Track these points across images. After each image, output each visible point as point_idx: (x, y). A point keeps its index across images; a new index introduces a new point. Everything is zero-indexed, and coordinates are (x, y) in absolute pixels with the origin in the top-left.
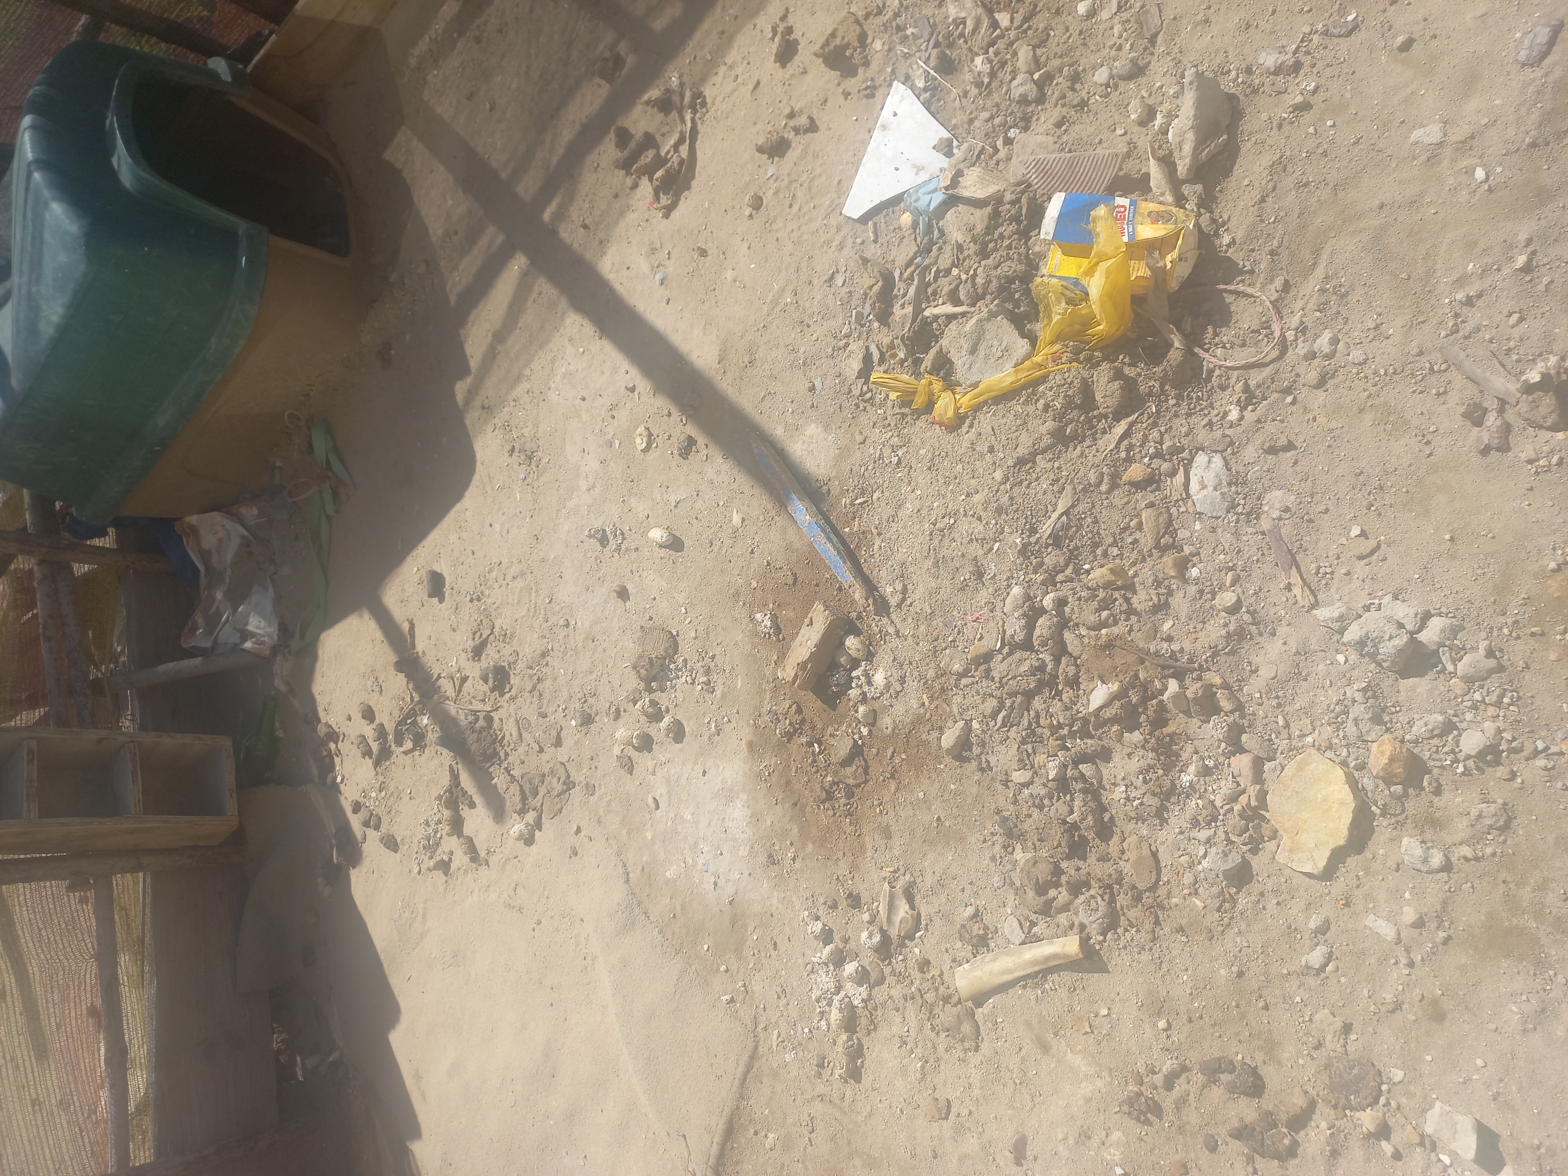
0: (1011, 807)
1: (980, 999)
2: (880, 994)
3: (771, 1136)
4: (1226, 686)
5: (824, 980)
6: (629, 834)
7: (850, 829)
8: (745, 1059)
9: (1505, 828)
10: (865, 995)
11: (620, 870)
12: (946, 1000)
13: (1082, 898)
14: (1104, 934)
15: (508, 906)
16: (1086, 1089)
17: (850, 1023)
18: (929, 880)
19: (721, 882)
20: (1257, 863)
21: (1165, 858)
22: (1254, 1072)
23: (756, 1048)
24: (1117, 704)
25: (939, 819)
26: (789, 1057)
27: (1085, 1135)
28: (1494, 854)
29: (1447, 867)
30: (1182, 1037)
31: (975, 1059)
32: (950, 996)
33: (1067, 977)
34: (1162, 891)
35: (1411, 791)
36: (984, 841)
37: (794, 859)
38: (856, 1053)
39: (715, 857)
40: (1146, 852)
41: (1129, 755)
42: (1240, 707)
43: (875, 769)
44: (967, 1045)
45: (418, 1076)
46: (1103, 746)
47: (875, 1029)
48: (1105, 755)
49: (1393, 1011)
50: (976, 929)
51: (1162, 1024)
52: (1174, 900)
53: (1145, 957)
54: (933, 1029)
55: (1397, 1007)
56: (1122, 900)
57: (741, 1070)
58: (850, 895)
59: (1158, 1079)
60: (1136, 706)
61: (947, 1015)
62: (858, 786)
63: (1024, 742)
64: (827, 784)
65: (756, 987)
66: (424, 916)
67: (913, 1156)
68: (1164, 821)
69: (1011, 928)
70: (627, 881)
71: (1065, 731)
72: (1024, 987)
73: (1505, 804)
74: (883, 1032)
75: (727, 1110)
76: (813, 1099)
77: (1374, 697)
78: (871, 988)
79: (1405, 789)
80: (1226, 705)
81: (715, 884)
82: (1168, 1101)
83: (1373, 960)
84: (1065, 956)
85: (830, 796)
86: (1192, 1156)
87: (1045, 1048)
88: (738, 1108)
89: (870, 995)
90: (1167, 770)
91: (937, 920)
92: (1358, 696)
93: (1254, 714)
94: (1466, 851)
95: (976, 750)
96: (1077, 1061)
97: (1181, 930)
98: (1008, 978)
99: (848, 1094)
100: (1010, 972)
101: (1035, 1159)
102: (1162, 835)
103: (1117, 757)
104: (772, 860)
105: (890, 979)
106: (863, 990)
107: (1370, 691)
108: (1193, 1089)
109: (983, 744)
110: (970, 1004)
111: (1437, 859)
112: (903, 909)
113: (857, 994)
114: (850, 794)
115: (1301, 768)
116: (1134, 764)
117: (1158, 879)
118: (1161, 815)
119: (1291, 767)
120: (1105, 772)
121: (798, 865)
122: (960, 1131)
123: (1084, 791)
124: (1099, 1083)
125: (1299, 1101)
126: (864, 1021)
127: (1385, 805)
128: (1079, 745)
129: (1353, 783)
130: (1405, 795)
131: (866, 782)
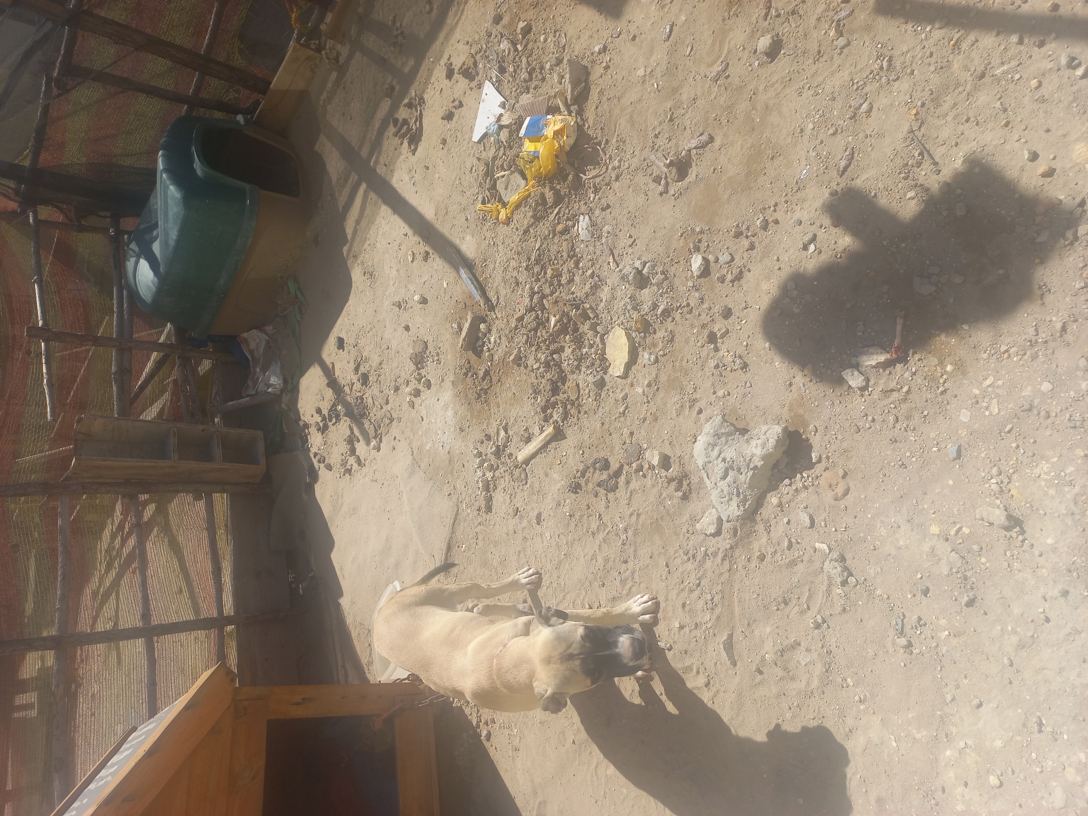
0: (536, 381)
1: (527, 462)
2: (497, 474)
3: (464, 546)
4: (591, 308)
5: (479, 473)
6: (413, 435)
7: (486, 408)
8: (453, 516)
9: (672, 340)
10: (492, 475)
11: (410, 450)
12: (516, 467)
13: (556, 409)
14: (563, 422)
15: (372, 481)
16: (559, 486)
17: (487, 487)
18: (512, 419)
19: (445, 445)
20: (606, 377)
21: (581, 386)
22: (607, 461)
23: (458, 511)
24: (559, 324)
25: (514, 393)
26: (469, 511)
27: (558, 504)
28: (669, 352)
29: (657, 361)
30: (587, 456)
31: (525, 487)
32: (518, 465)
33: (554, 444)
34: (580, 400)
35: (647, 335)
36: (528, 398)
37: (469, 427)
38: (489, 500)
39: (443, 435)
40: (575, 384)
41: (569, 347)
42: (597, 316)
43: (495, 379)
44: (523, 483)
45: (342, 569)
46: (561, 346)
47: (496, 488)
48: (562, 349)
49: (643, 422)
50: (526, 435)
51: (581, 452)
52: (584, 401)
53: (577, 427)
54: (513, 480)
55: (645, 419)
56: (569, 407)
57: (452, 521)
58: (486, 435)
59: (579, 474)
60: (566, 324)
61: (517, 472)
62: (488, 388)
63: (536, 351)
64: (478, 391)
65: (458, 486)
66: (342, 496)
67: (508, 534)
68: (580, 371)
69: (536, 430)
70: (413, 455)
71: (547, 343)
72: (541, 453)
73: (671, 331)
74: (499, 489)
75: (447, 539)
76: (477, 525)
77: (634, 300)
78: (495, 471)
79: (645, 334)
80: (592, 316)
81: (443, 446)
82: (582, 481)
83: (639, 405)
84: (550, 433)
85: (479, 396)
86: (591, 501)
87: (547, 475)
88: (452, 537)
89: (494, 475)
90: (580, 349)
91: (515, 437)
92: (629, 300)
93: (602, 318)
94: (661, 353)
95: (523, 360)
96: (556, 476)
97: (586, 412)
98: (535, 450)
99: (488, 517)
100: (535, 447)
101: (544, 520)
102: (581, 377)
103: (566, 349)
104: (462, 430)
105: (501, 466)
106: (491, 474)
107: (632, 298)
108: (590, 475)
109: (526, 357)
110: (524, 466)
111: (653, 358)
112: (502, 433)
113: (489, 475)
114: (486, 393)
115: (614, 335)
116: (571, 350)
117: (579, 394)
118: (578, 367)
119: (611, 334)
120: (563, 356)
121: (470, 429)
122: (521, 518)
123: (555, 365)
124: (562, 482)
125: (618, 465)
126: (492, 486)
127: (639, 342)
128: (552, 347)
129: (629, 336)
130: (645, 336)
131: (491, 386)
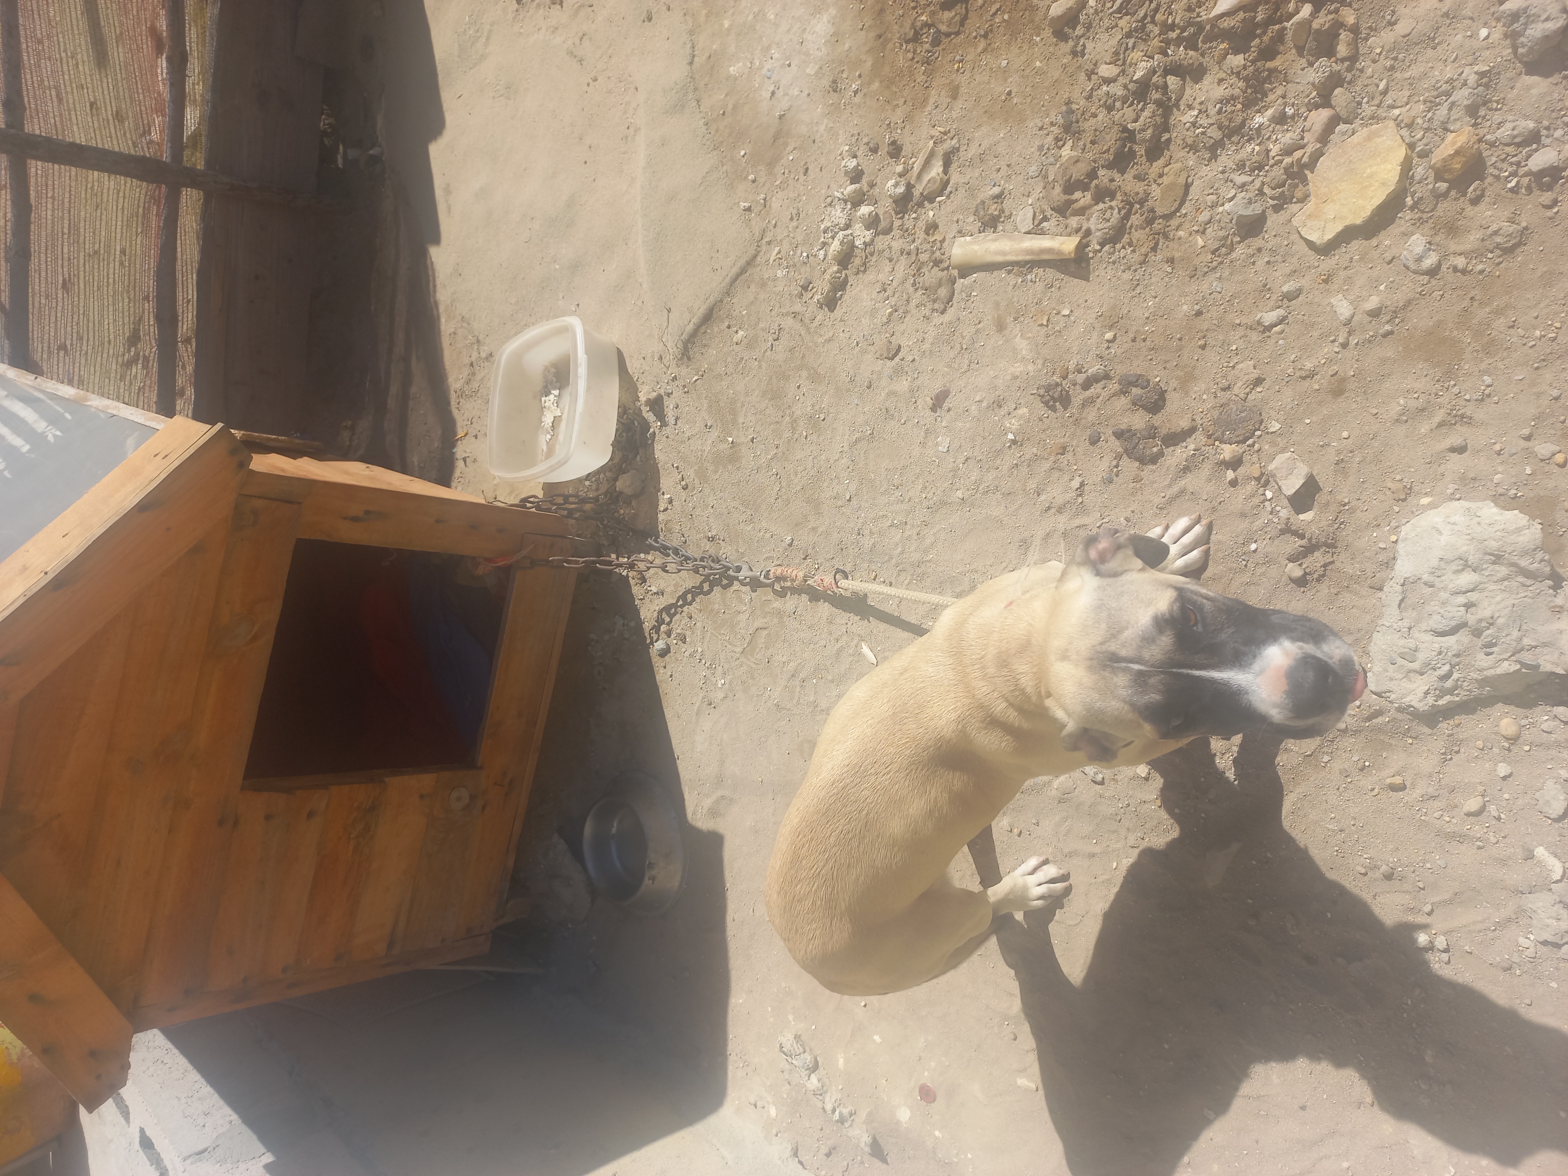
0: (1083, 102)
1: (966, 270)
2: (881, 242)
3: (741, 333)
4: (1355, 30)
5: (838, 215)
6: (707, 16)
7: (921, 78)
8: (742, 262)
9: (1509, 251)
10: (868, 239)
11: (688, 50)
12: (937, 263)
13: (1101, 206)
14: (1102, 245)
15: (571, 53)
16: (1018, 368)
17: (845, 259)
18: (973, 151)
19: (779, 94)
20: (1273, 220)
21: (1194, 192)
22: (1162, 394)
23: (755, 256)
24: (1241, 15)
25: (1009, 94)
26: (780, 274)
27: (999, 404)
28: (1481, 272)
29: (1433, 272)
30: (1119, 351)
31: (937, 319)
32: (941, 261)
33: (1051, 274)
34: (1174, 222)
35: (1453, 193)
36: (1041, 129)
37: (856, 92)
38: (840, 286)
39: (782, 66)
40: (1182, 180)
41: (1221, 81)
42: (1353, 58)
44: (936, 306)
45: (448, 191)
46: (1201, 64)
47: (865, 271)
48: (1197, 73)
49: (1304, 378)
50: (993, 209)
51: (1109, 336)
52: (1181, 233)
53: (1127, 276)
54: (914, 284)
55: (1311, 375)
56: (1135, 220)
57: (735, 270)
58: (894, 143)
59: (1081, 378)
60: (1257, 25)
61: (931, 276)
62: (948, 35)
63: (1129, 35)
64: (919, 24)
65: (775, 204)
67: (852, 381)
68: (1214, 157)
69: (1024, 217)
70: (691, 63)
71: (1173, 35)
72: (1009, 272)
73: (1526, 228)
74: (870, 276)
75: (712, 300)
76: (787, 314)
77: (1487, 86)
78: (877, 234)
79: (1449, 190)
80: (1342, 50)
81: (773, 93)
82: (1078, 397)
83: (1316, 334)
84: (1059, 252)
85: (916, 38)
86: (1075, 443)
87: (1001, 327)
88: (721, 301)
89: (872, 241)
90: (1246, 106)
91: (962, 191)
92: (1472, 79)
93: (1362, 71)
94: (1460, 262)
95: (1079, 30)
96: (1023, 346)
97: (1171, 261)
98: (1000, 259)
99: (819, 317)
100: (1004, 254)
101: (949, 410)
102: (1204, 170)
103: (1207, 80)
104: (835, 87)
105: (896, 232)
106: (868, 235)
107: (1487, 79)
108: (1105, 394)
109: (1089, 27)
110: (955, 272)
111: (1430, 261)
112: (936, 169)
113: (861, 235)
114: (936, 42)
115: (1369, 139)
116: (1220, 92)
117: (1178, 210)
118: (1214, 149)
119: (1363, 133)
120: (1188, 91)
121: (857, 100)
122: (898, 372)
123: (1159, 103)
124: (1031, 367)
125: (1184, 424)
126: (857, 261)
127: (1421, 199)
128: (1180, 54)
129: (1407, 166)
130: (1445, 195)
131: (957, 34)
